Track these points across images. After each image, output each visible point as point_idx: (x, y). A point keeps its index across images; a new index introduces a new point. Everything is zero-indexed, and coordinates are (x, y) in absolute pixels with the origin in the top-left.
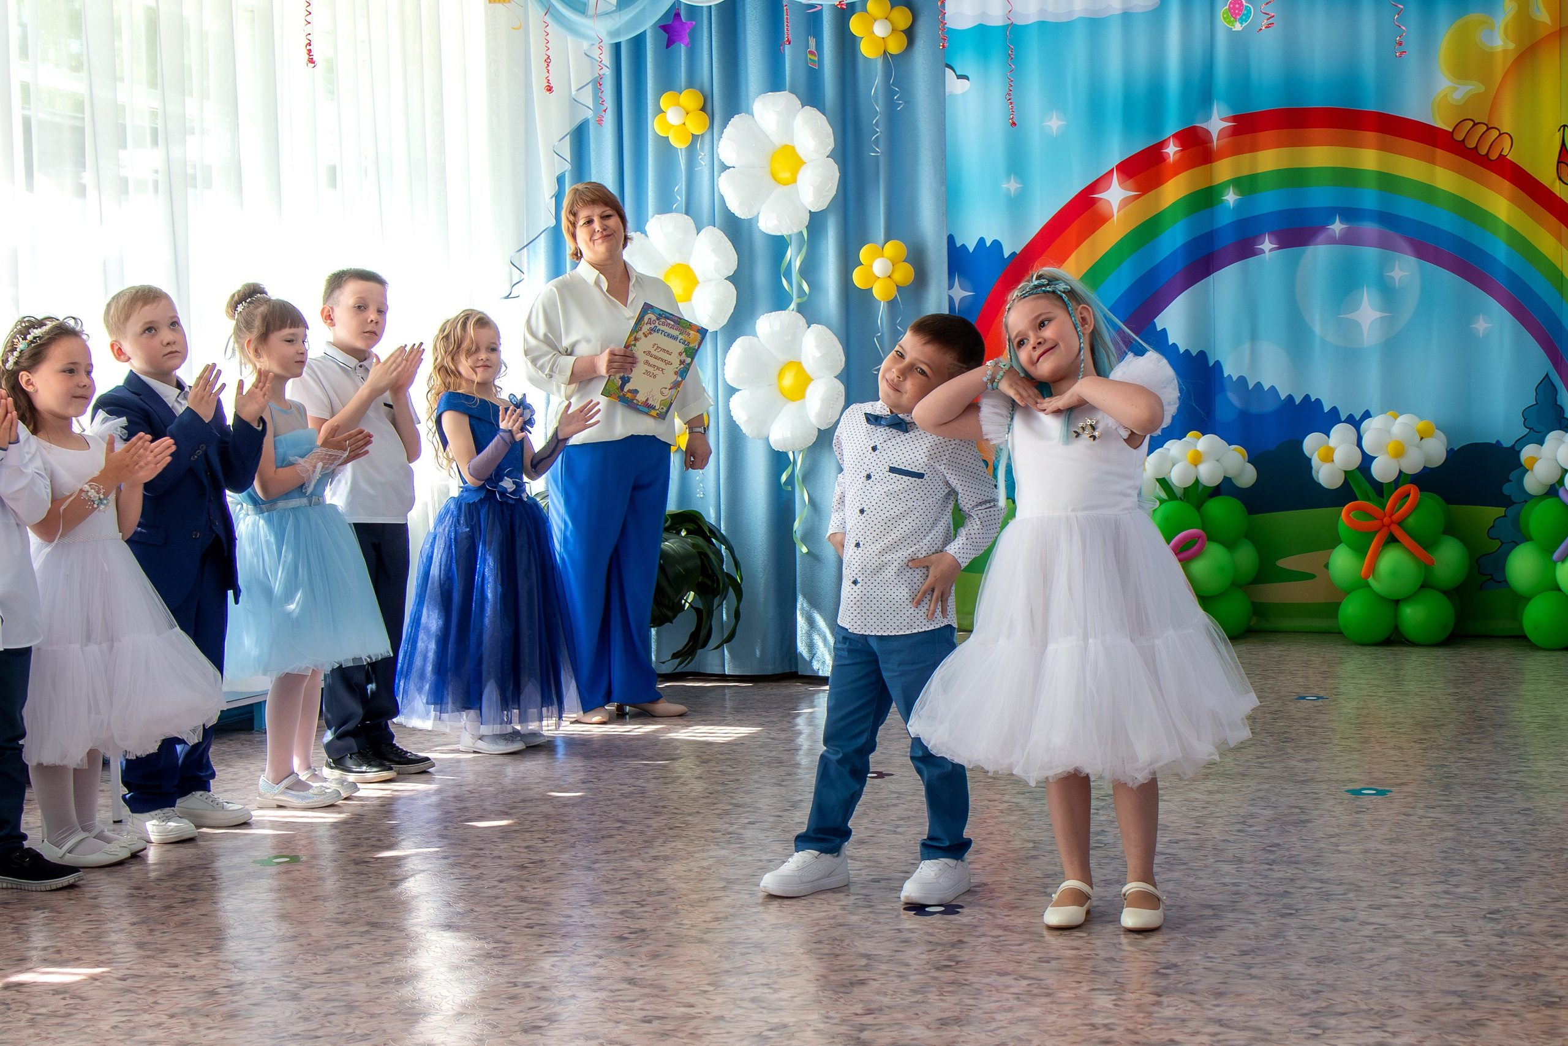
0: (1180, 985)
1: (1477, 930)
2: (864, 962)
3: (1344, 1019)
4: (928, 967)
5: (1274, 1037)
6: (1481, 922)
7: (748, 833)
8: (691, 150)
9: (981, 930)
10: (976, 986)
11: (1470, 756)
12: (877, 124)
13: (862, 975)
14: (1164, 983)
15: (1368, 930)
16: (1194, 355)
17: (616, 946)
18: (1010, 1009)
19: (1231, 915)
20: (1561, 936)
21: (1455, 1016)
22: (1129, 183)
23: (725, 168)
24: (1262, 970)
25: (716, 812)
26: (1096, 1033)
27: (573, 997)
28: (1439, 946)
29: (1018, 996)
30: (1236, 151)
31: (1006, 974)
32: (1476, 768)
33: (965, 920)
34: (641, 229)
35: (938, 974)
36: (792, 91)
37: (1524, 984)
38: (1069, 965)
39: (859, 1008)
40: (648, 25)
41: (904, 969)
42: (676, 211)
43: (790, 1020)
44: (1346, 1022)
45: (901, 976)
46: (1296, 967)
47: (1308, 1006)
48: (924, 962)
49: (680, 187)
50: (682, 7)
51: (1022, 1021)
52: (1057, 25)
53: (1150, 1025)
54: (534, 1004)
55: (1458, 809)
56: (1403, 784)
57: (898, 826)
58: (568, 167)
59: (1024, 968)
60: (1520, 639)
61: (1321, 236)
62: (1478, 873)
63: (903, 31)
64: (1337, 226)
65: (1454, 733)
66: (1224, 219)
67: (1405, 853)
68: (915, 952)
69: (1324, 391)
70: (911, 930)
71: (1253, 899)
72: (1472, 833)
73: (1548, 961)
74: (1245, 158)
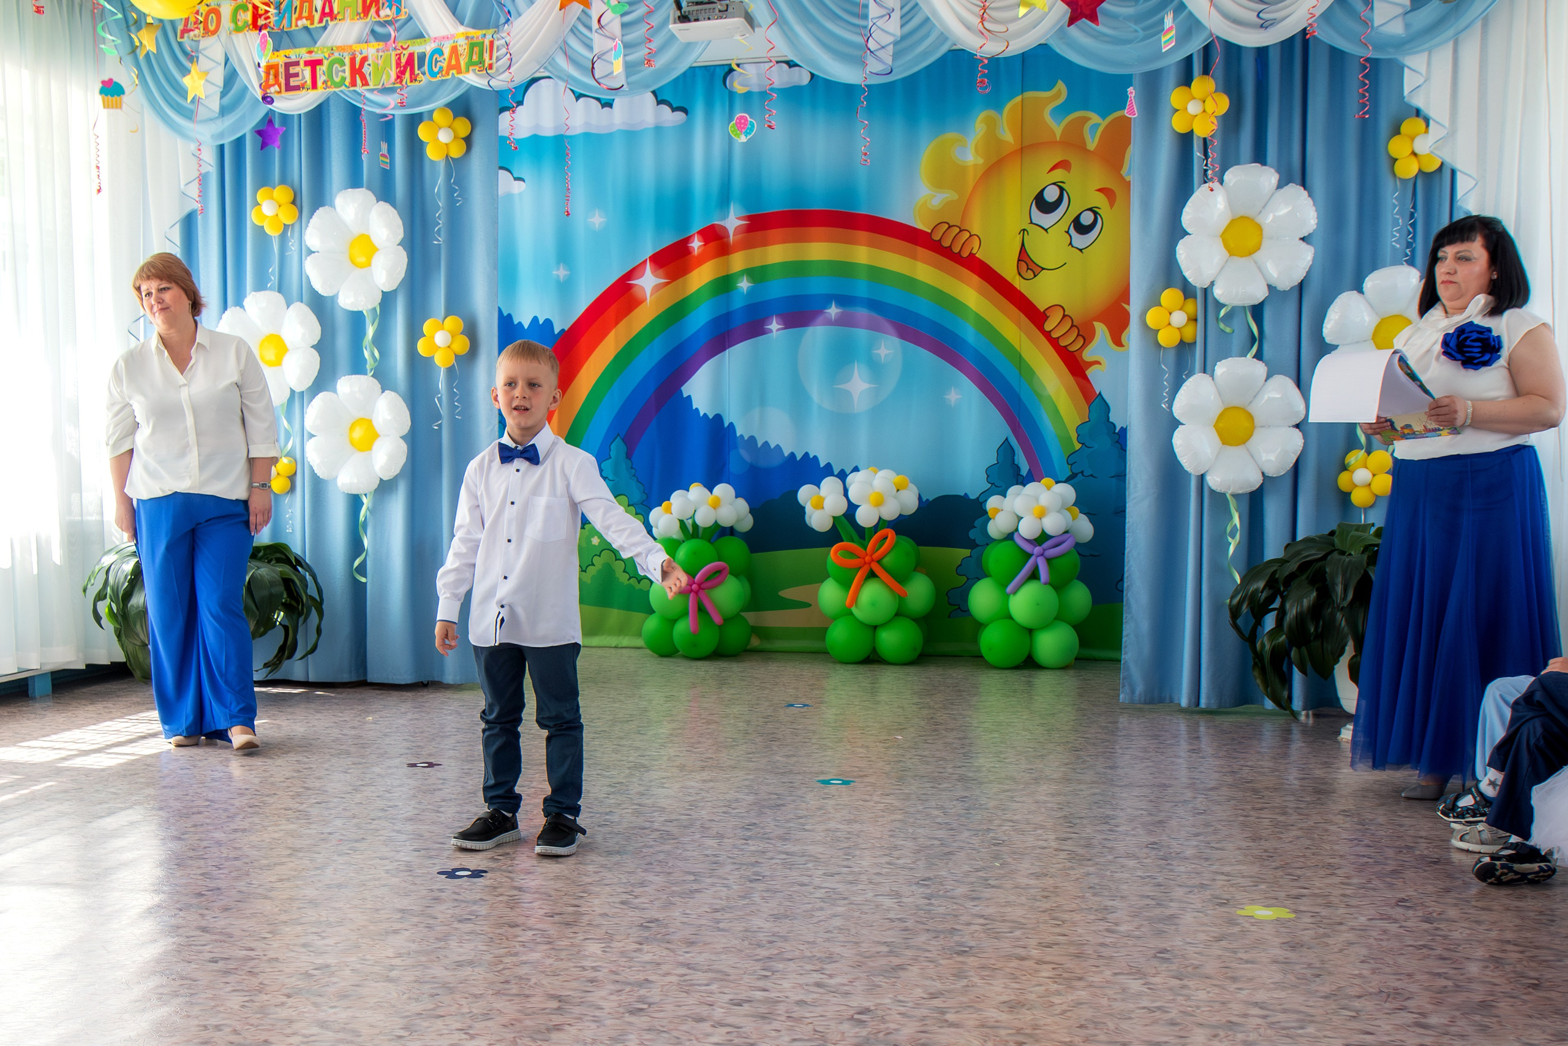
0: (659, 936)
1: (911, 893)
2: (398, 916)
3: (791, 963)
4: (452, 919)
5: (731, 978)
6: (914, 888)
7: (314, 811)
8: (283, 237)
9: (500, 890)
10: (491, 935)
11: (925, 753)
12: (439, 217)
13: (394, 927)
14: (646, 934)
15: (820, 893)
16: (711, 417)
18: (516, 954)
19: (709, 880)
20: (978, 898)
21: (882, 961)
22: (660, 272)
23: (311, 252)
24: (730, 924)
25: (291, 793)
26: (585, 973)
28: (877, 906)
29: (524, 944)
30: (747, 245)
32: (928, 763)
33: (488, 882)
34: (240, 303)
35: (459, 926)
36: (369, 188)
37: (942, 936)
40: (247, 129)
41: (431, 922)
43: (332, 961)
44: (791, 966)
45: (429, 927)
46: (757, 922)
47: (763, 953)
48: (449, 916)
49: (274, 269)
50: (277, 115)
51: (525, 963)
52: (598, 137)
53: (630, 967)
55: (907, 797)
56: (865, 776)
57: (440, 807)
59: (531, 922)
60: (977, 659)
61: (820, 319)
62: (917, 848)
63: (463, 139)
64: (833, 311)
65: (913, 735)
66: (738, 303)
67: (862, 831)
68: (442, 907)
69: (820, 449)
70: (441, 890)
71: (730, 867)
72: (918, 816)
73: (964, 918)
74: (757, 251)
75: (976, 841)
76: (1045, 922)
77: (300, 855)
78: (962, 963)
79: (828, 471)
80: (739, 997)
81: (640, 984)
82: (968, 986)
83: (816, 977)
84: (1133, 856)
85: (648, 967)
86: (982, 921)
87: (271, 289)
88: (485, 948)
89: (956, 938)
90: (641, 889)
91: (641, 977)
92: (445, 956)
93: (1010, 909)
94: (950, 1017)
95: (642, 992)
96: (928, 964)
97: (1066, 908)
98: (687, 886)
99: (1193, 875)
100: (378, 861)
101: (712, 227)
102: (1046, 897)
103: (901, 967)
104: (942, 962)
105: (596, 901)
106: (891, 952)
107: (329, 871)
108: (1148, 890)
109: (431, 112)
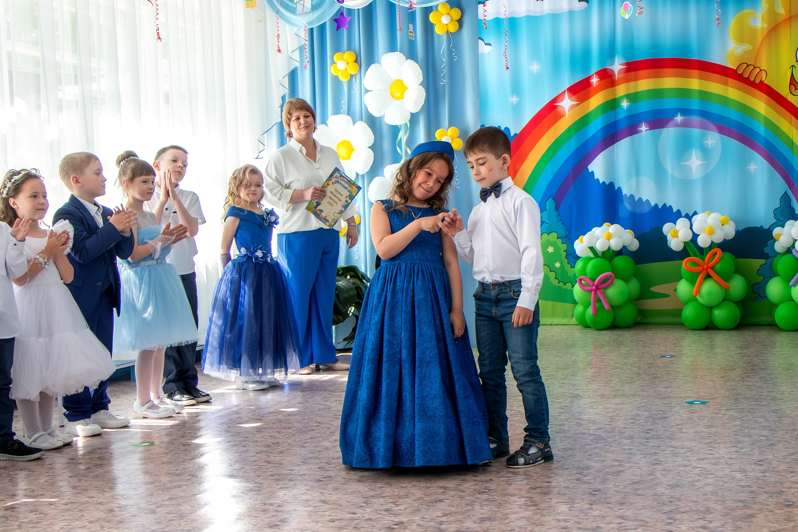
0: (602, 500)
1: (752, 470)
3: (685, 515)
6: (753, 466)
8: (350, 82)
10: (499, 501)
11: (748, 384)
12: (444, 68)
13: (441, 497)
14: (594, 499)
15: (697, 471)
16: (607, 184)
17: (316, 484)
18: (517, 513)
19: (628, 465)
20: (794, 472)
21: (740, 512)
22: (574, 97)
23: (367, 91)
24: (643, 491)
27: (295, 510)
28: (733, 478)
29: (520, 506)
30: (627, 80)
31: (514, 495)
32: (751, 390)
33: (493, 469)
34: (323, 122)
35: (479, 496)
36: (401, 52)
37: (775, 496)
39: (439, 513)
40: (328, 18)
41: (462, 494)
43: (404, 520)
45: (461, 497)
46: (660, 490)
47: (666, 508)
49: (345, 101)
50: (345, 10)
52: (536, 17)
55: (742, 411)
56: (714, 399)
58: (287, 92)
60: (773, 326)
61: (671, 123)
62: (752, 442)
63: (456, 21)
64: (679, 118)
65: (740, 373)
66: (622, 115)
67: (716, 433)
69: (674, 202)
71: (639, 457)
72: (750, 422)
74: (632, 84)
75: (787, 436)
79: (678, 215)
82: (795, 526)
85: (598, 518)
87: (343, 113)
90: (587, 471)
92: (473, 515)
96: (768, 513)
98: (615, 469)
101: (605, 69)
103: (752, 516)
104: (777, 512)
105: (561, 479)
106: (745, 506)
109: (437, 6)
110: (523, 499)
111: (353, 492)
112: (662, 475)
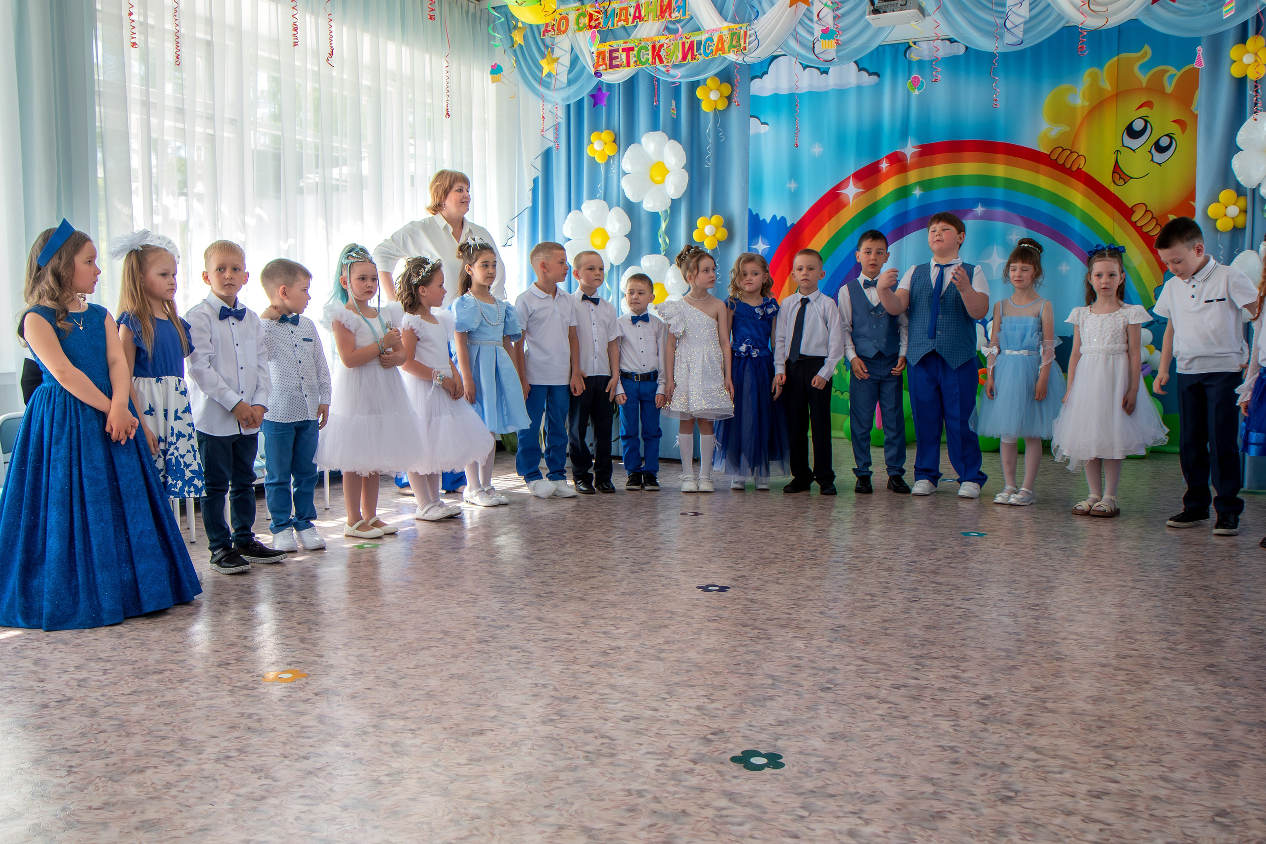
0: (845, 637)
1: (1023, 615)
2: (669, 615)
3: (936, 661)
4: (704, 619)
5: (892, 668)
6: (1026, 611)
8: (607, 164)
9: (737, 601)
10: (730, 631)
12: (709, 150)
13: (667, 622)
14: (836, 635)
15: (959, 612)
17: (535, 600)
18: (746, 645)
19: (881, 600)
20: (1073, 623)
21: (1001, 663)
22: (860, 184)
23: (625, 174)
24: (893, 631)
26: (792, 660)
27: (508, 626)
28: (999, 623)
29: (751, 639)
30: (920, 165)
31: (747, 626)
32: (1039, 523)
33: (729, 595)
34: (579, 208)
35: (708, 624)
36: (663, 131)
37: (1045, 647)
38: (783, 622)
39: (661, 641)
40: (585, 94)
41: (690, 620)
42: (599, 198)
43: (622, 644)
44: (936, 663)
45: (688, 624)
46: (914, 631)
47: (916, 652)
48: (703, 617)
49: (601, 185)
50: (604, 84)
51: (751, 651)
53: (824, 658)
54: (487, 628)
55: (1024, 547)
56: (995, 531)
57: (701, 542)
58: (539, 174)
59: (757, 625)
61: (970, 215)
62: (1030, 583)
63: (726, 97)
64: (979, 209)
66: (913, 205)
67: (991, 569)
68: (698, 611)
70: (698, 599)
71: (896, 592)
72: (1031, 560)
73: (1062, 635)
74: (927, 169)
75: (1072, 579)
76: (1122, 640)
77: (607, 571)
78: (1059, 666)
80: (899, 683)
81: (829, 670)
82: (1063, 683)
83: (954, 671)
84: (1190, 595)
85: (836, 658)
86: (1075, 637)
88: (724, 640)
89: (1056, 649)
90: (834, 604)
91: (831, 665)
92: (698, 645)
93: (1096, 630)
94: (1049, 705)
95: (831, 676)
96: (1034, 666)
97: (1138, 630)
98: (866, 603)
99: (1235, 611)
100: (657, 578)
101: (896, 153)
102: (1123, 622)
103: (1014, 667)
104: (1045, 665)
105: (803, 611)
106: (1008, 656)
107: (624, 583)
108: (1201, 620)
109: (705, 80)
110: (757, 631)
111: (573, 611)
112: (919, 614)
